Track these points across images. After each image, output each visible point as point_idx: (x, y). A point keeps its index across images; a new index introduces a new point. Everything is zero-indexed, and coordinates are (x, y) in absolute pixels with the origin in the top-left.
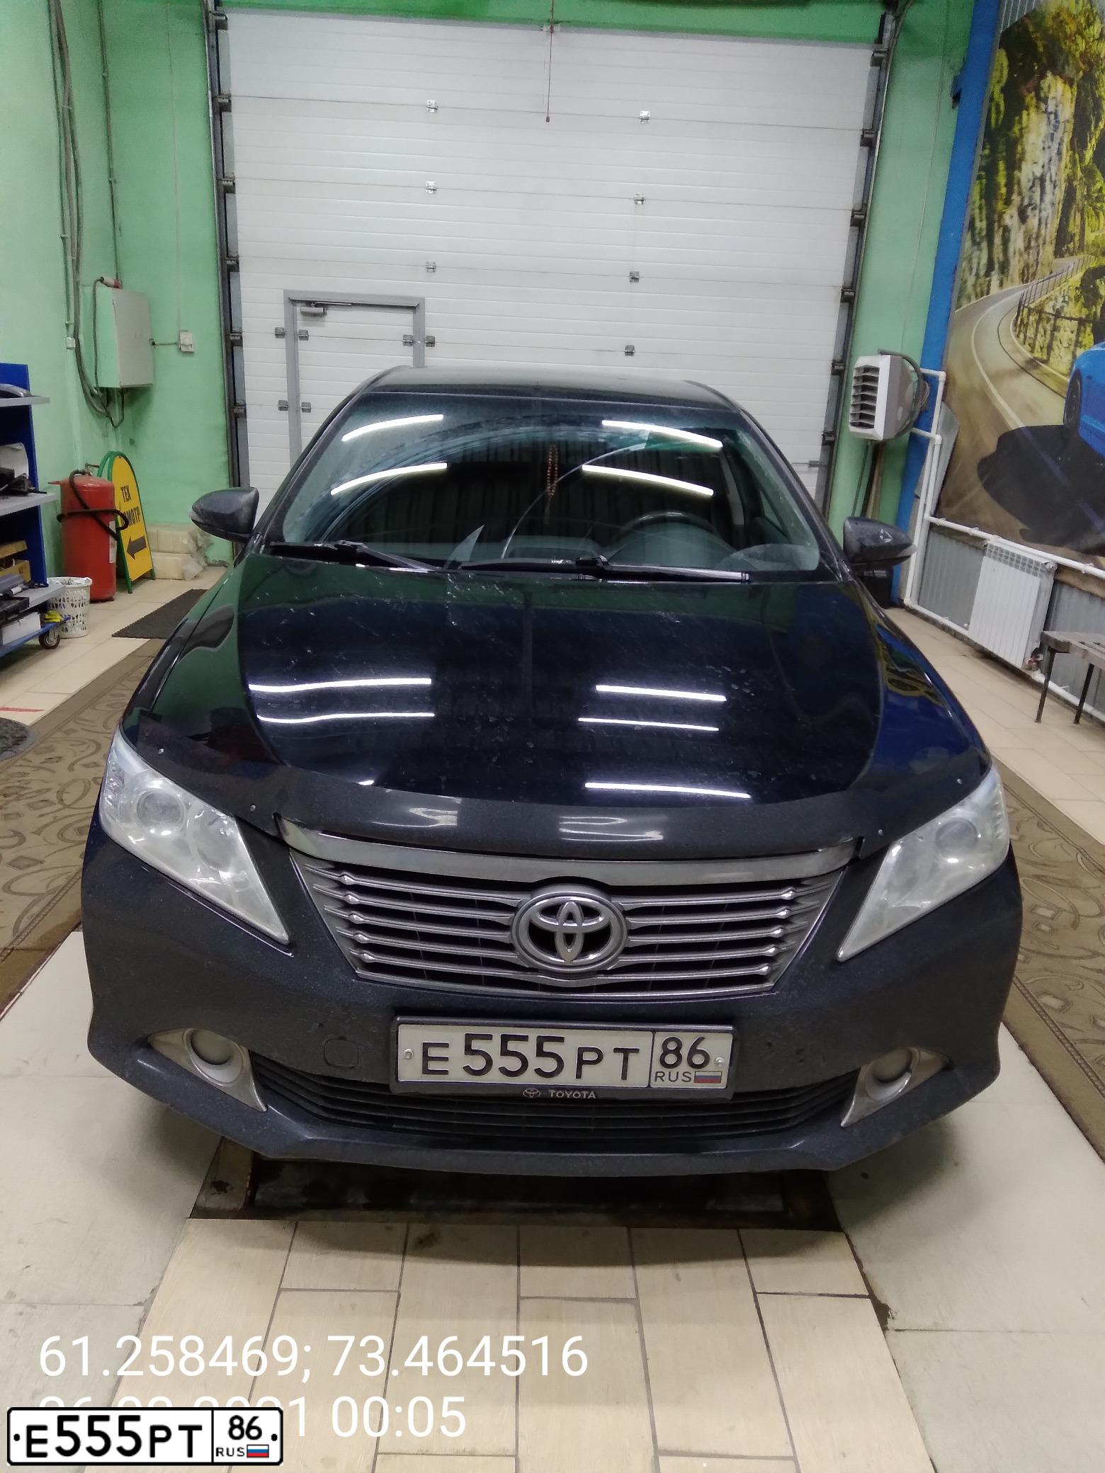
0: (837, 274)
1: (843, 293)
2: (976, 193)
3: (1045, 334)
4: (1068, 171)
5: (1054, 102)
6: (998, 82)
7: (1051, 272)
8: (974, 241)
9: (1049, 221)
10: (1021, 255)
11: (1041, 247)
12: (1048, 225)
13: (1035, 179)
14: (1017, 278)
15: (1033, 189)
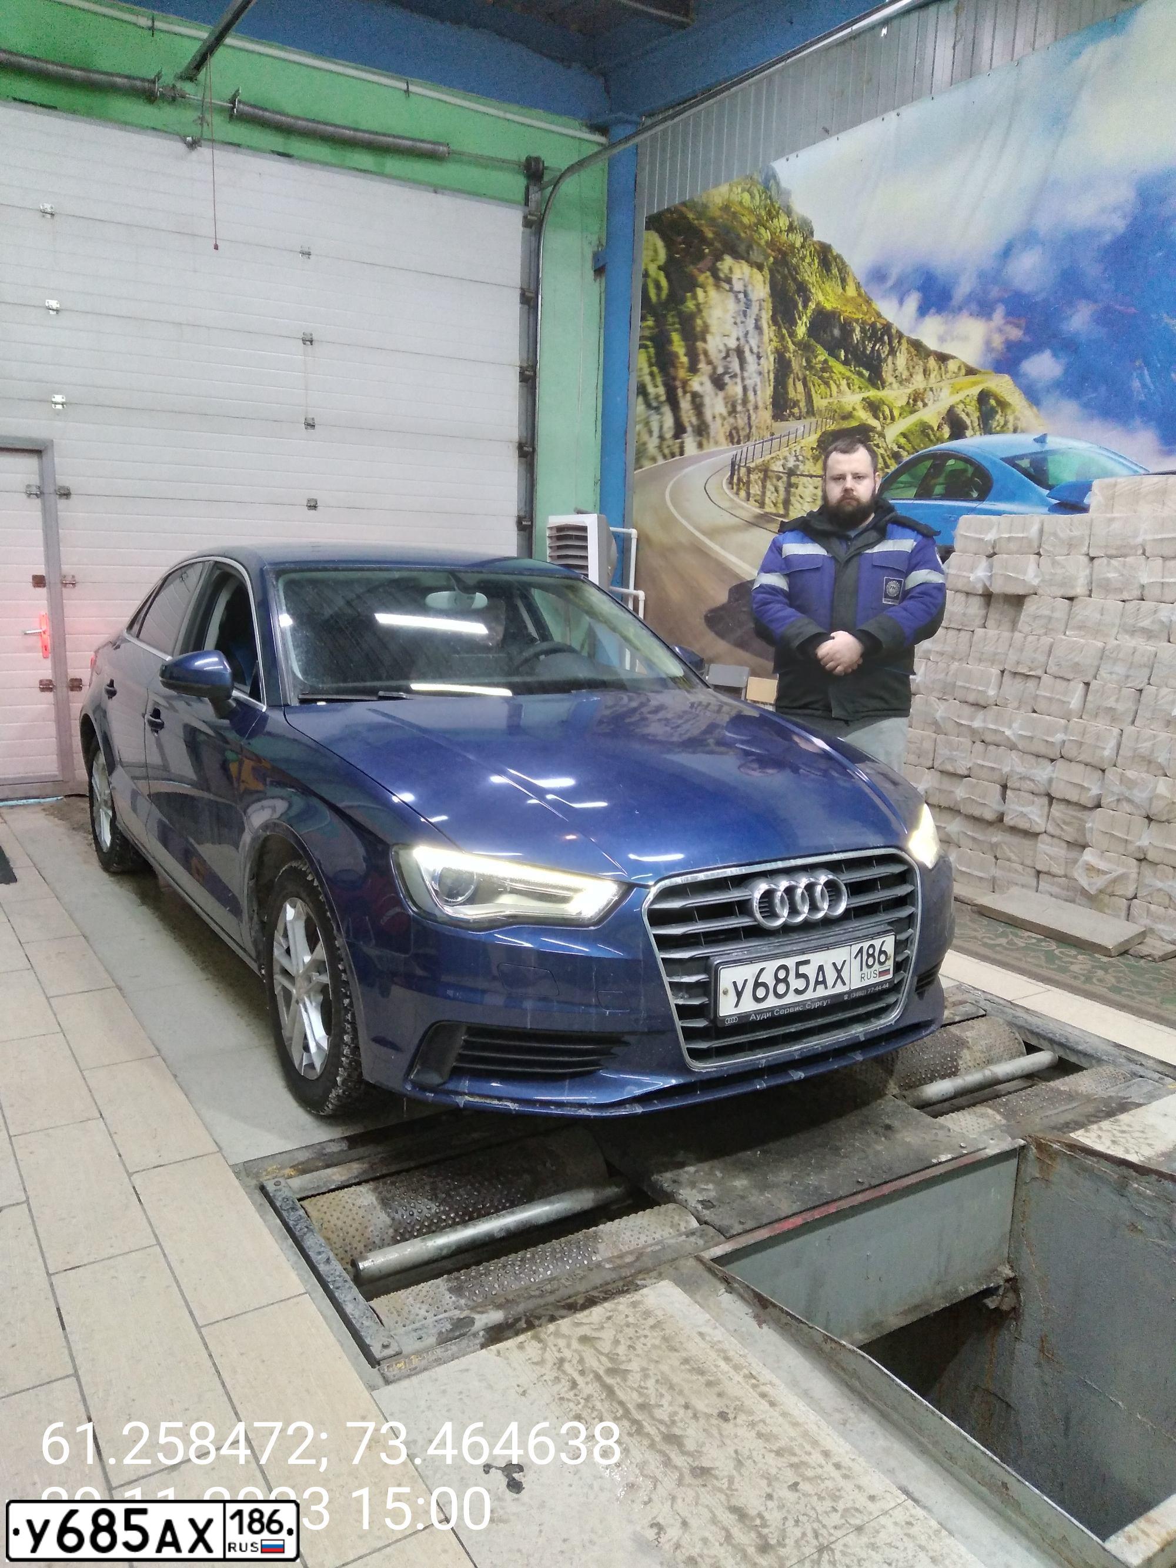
0: (513, 431)
1: (520, 447)
2: (642, 361)
3: (777, 491)
4: (774, 344)
5: (741, 283)
6: (652, 261)
7: (772, 434)
8: (648, 405)
9: (758, 388)
10: (724, 419)
11: (751, 412)
12: (759, 393)
13: (728, 350)
14: (723, 439)
15: (728, 359)
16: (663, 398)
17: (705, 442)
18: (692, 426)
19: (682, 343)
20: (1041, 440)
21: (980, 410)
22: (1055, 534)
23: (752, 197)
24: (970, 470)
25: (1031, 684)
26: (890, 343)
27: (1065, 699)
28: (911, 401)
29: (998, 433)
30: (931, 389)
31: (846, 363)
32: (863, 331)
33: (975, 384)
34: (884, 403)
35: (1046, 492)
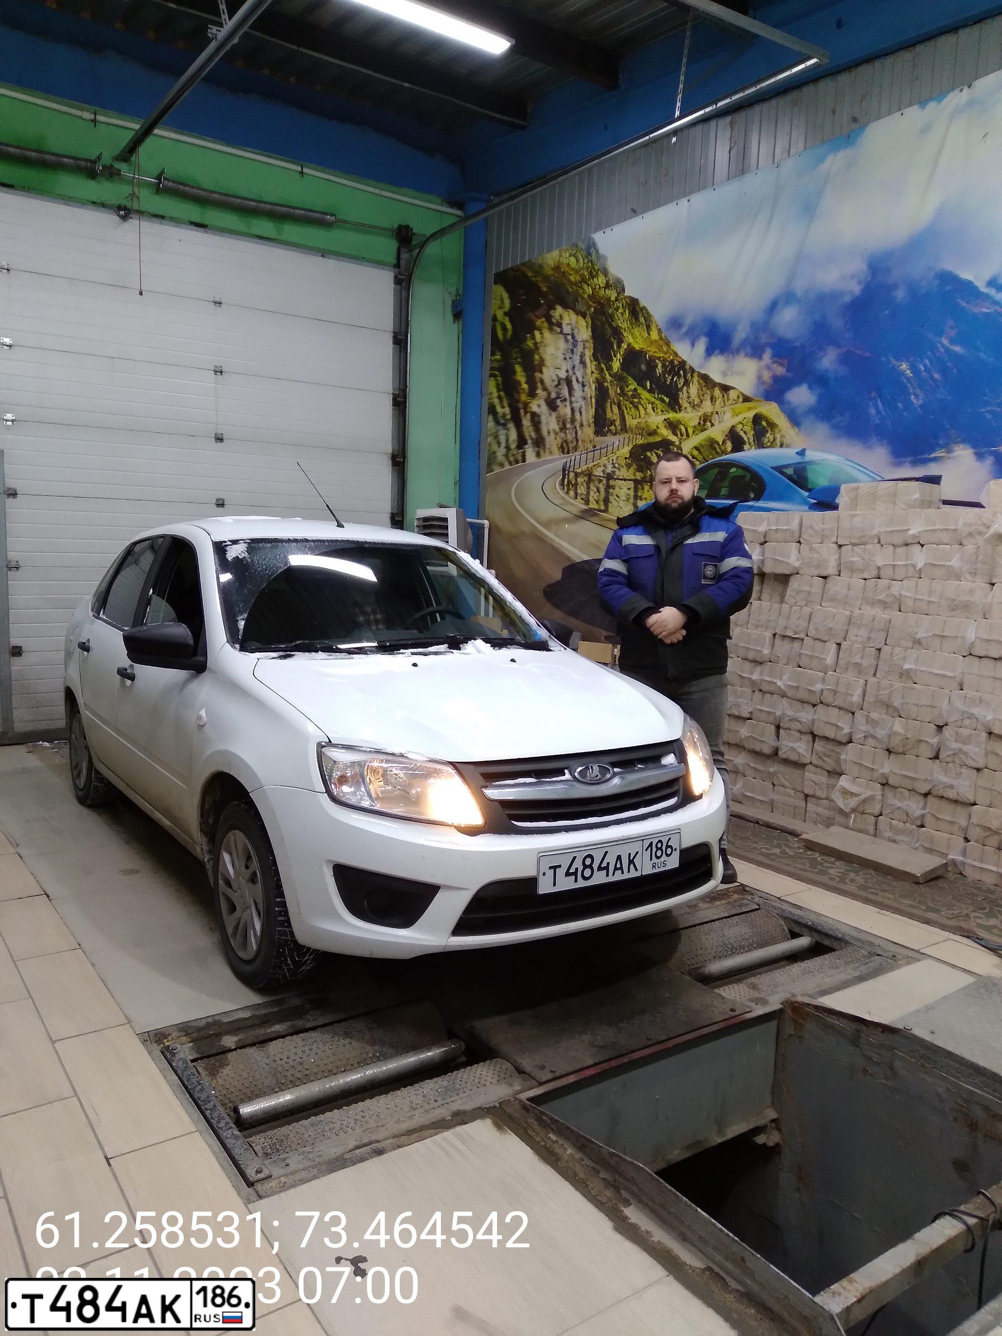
0: (386, 443)
1: (394, 458)
2: (492, 386)
3: (598, 491)
4: (595, 375)
5: (569, 327)
6: (500, 308)
7: (595, 447)
8: (497, 422)
9: (583, 410)
10: (557, 434)
11: (578, 428)
12: (584, 413)
13: (559, 380)
14: (555, 450)
15: (560, 387)
16: (509, 417)
17: (542, 452)
18: (532, 438)
19: (523, 373)
20: (802, 453)
21: (755, 430)
22: (811, 527)
23: (578, 261)
24: (748, 476)
25: (797, 644)
26: (685, 377)
27: (821, 656)
28: (702, 422)
29: (769, 447)
30: (717, 413)
31: (651, 391)
32: (664, 366)
33: (750, 409)
34: (679, 422)
35: (806, 494)
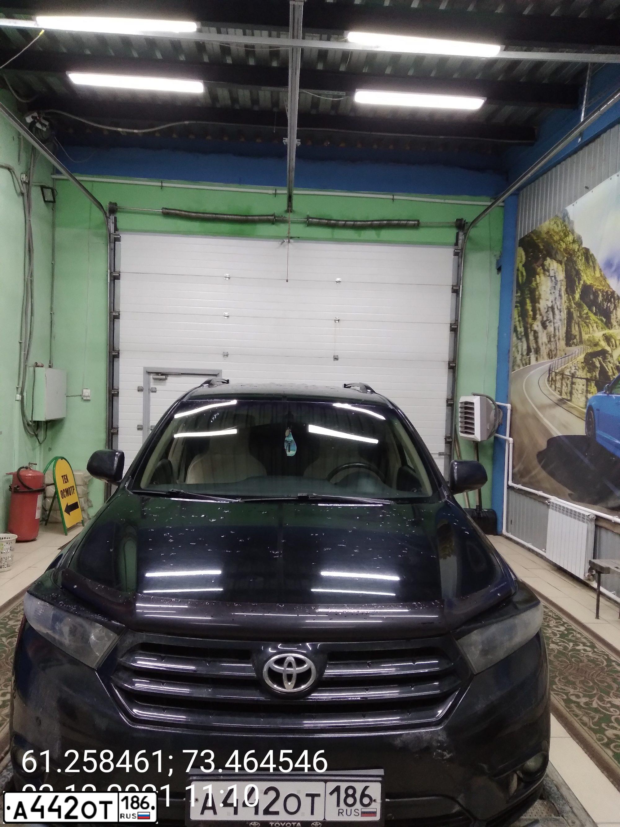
0: (445, 354)
1: (449, 364)
2: (516, 314)
3: (567, 385)
4: (567, 304)
5: (553, 271)
6: (521, 262)
7: (566, 354)
8: (518, 338)
9: (560, 328)
10: (546, 345)
11: (557, 341)
12: (560, 331)
13: (548, 308)
14: (546, 357)
15: (548, 313)
16: (523, 334)
17: (539, 357)
18: (534, 348)
19: (530, 304)
23: (558, 226)
26: (614, 303)
31: (596, 314)
32: (603, 295)
34: (612, 337)
